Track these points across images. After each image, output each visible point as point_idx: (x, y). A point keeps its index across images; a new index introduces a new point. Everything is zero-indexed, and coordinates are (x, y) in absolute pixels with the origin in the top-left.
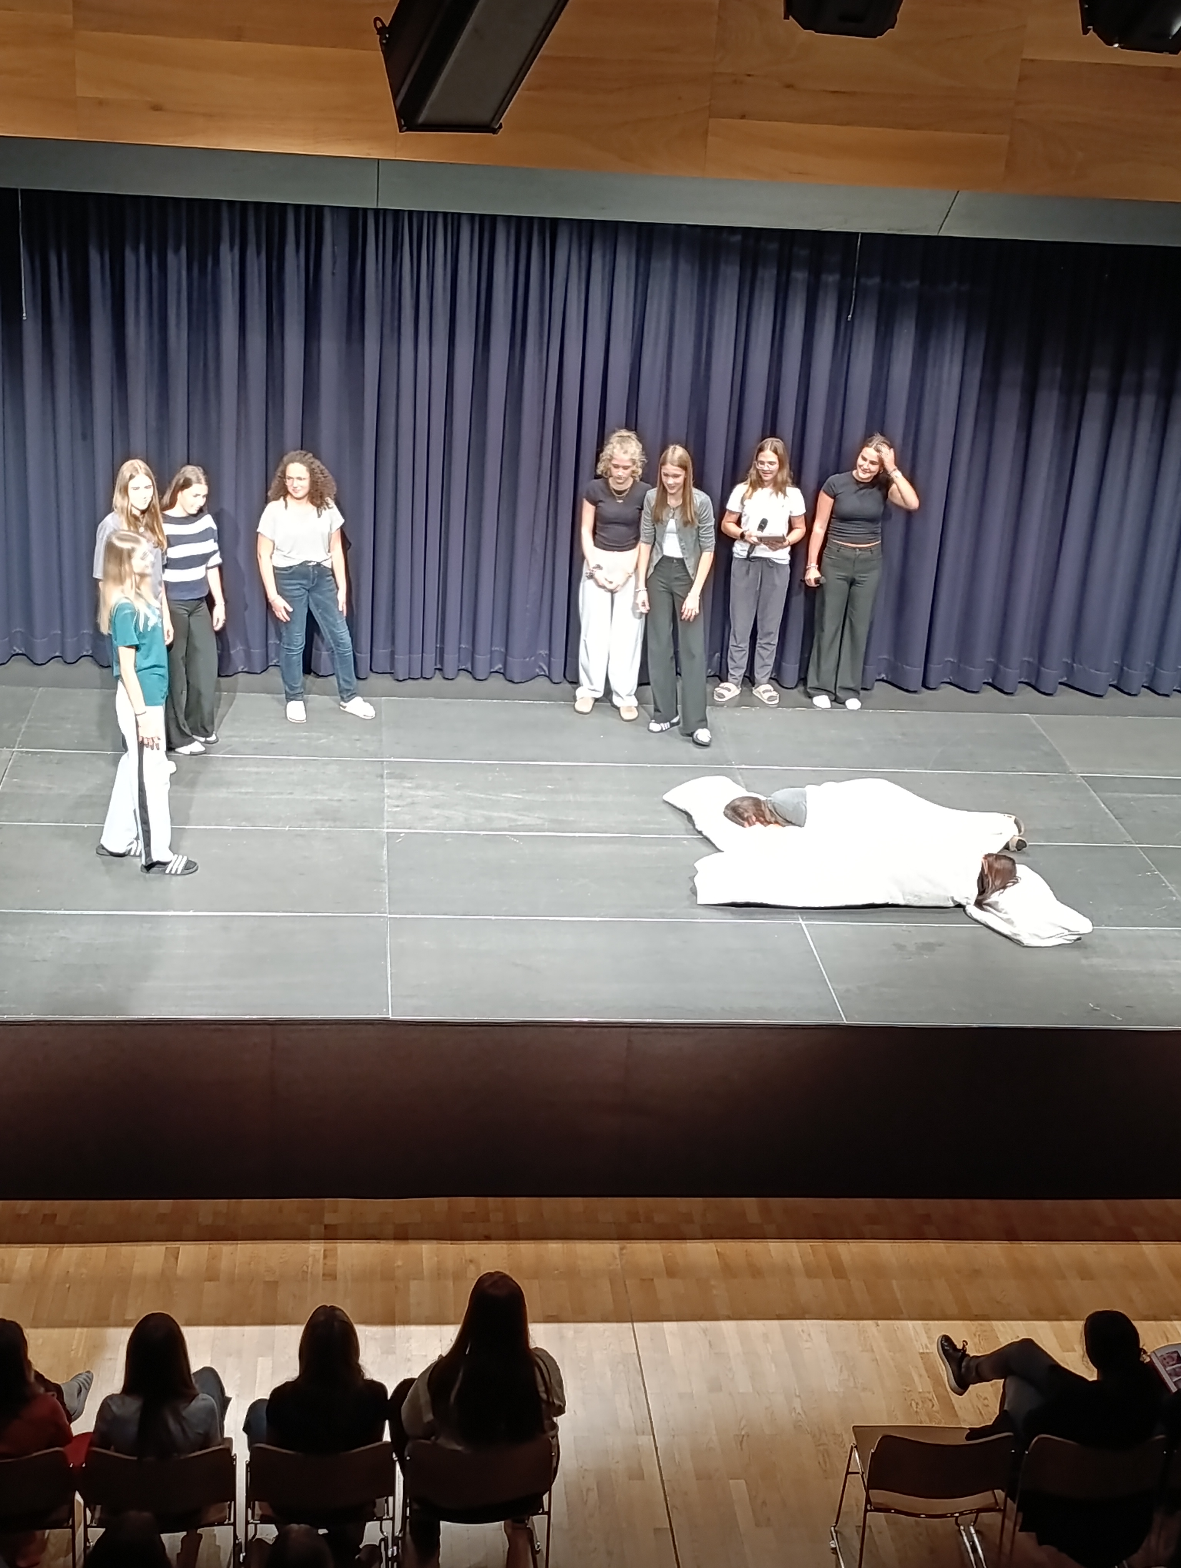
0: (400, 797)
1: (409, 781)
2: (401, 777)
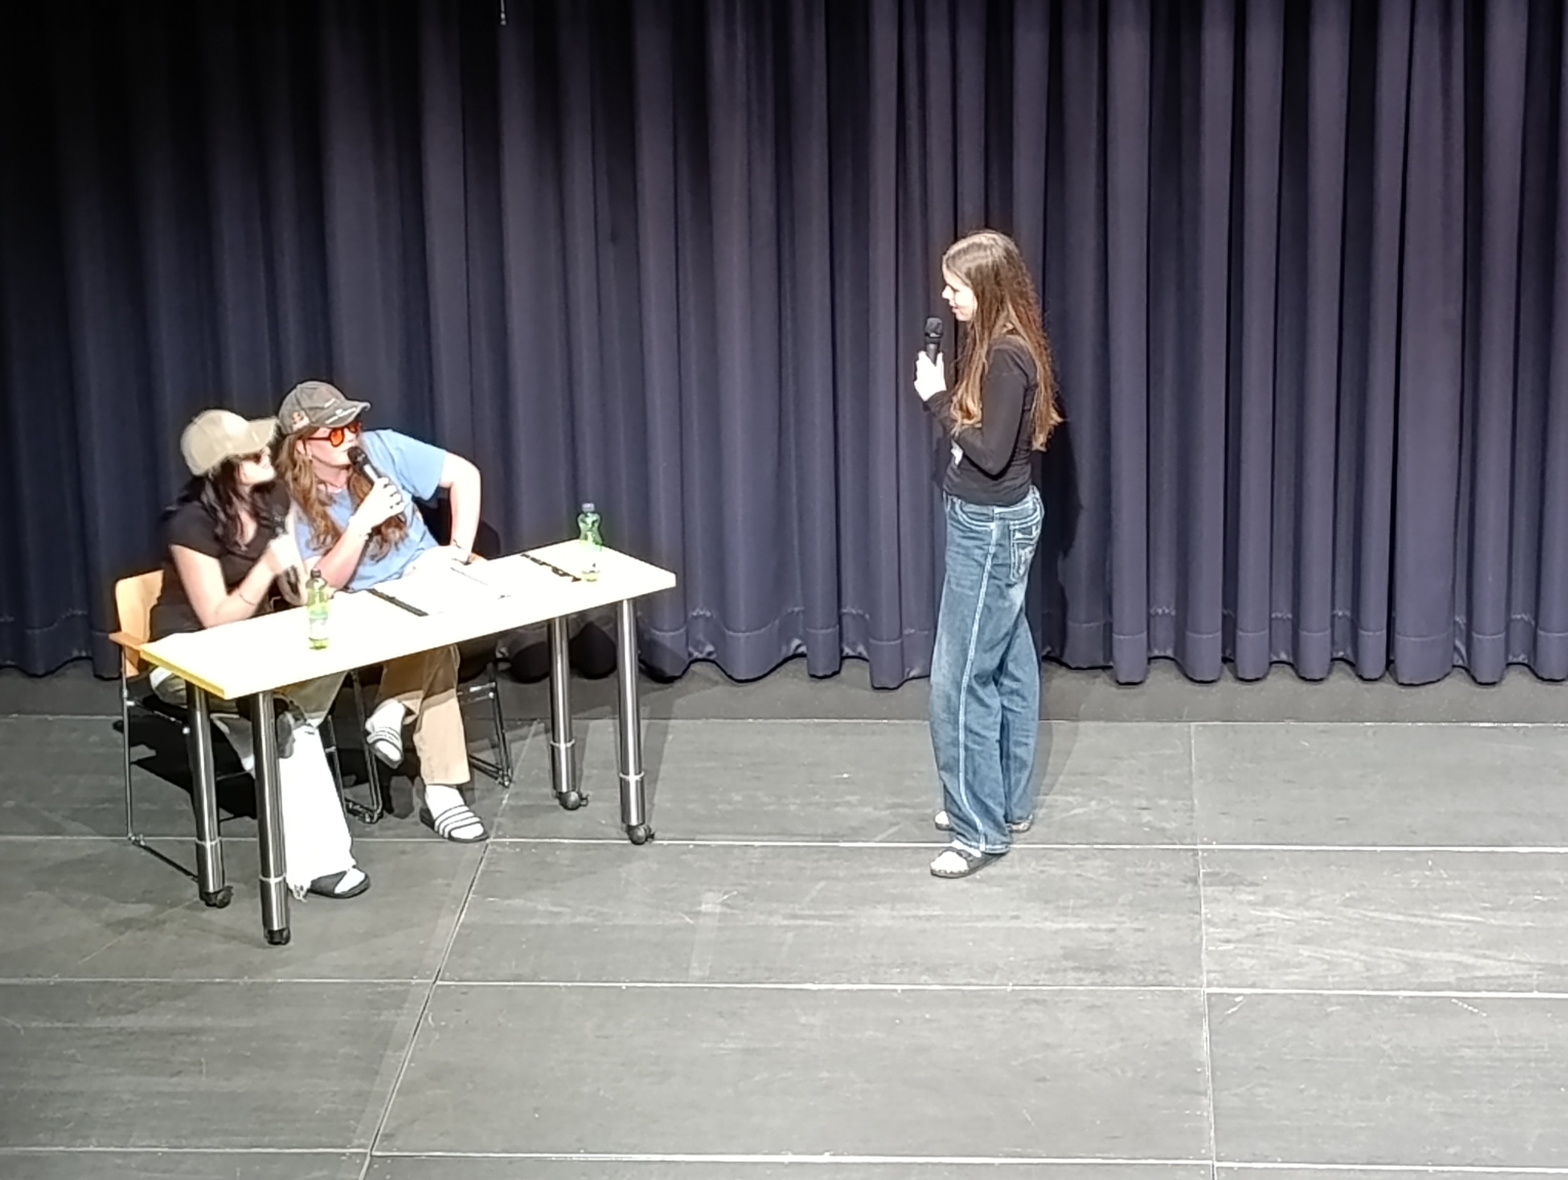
0: (1233, 921)
1: (1251, 889)
2: (1234, 882)
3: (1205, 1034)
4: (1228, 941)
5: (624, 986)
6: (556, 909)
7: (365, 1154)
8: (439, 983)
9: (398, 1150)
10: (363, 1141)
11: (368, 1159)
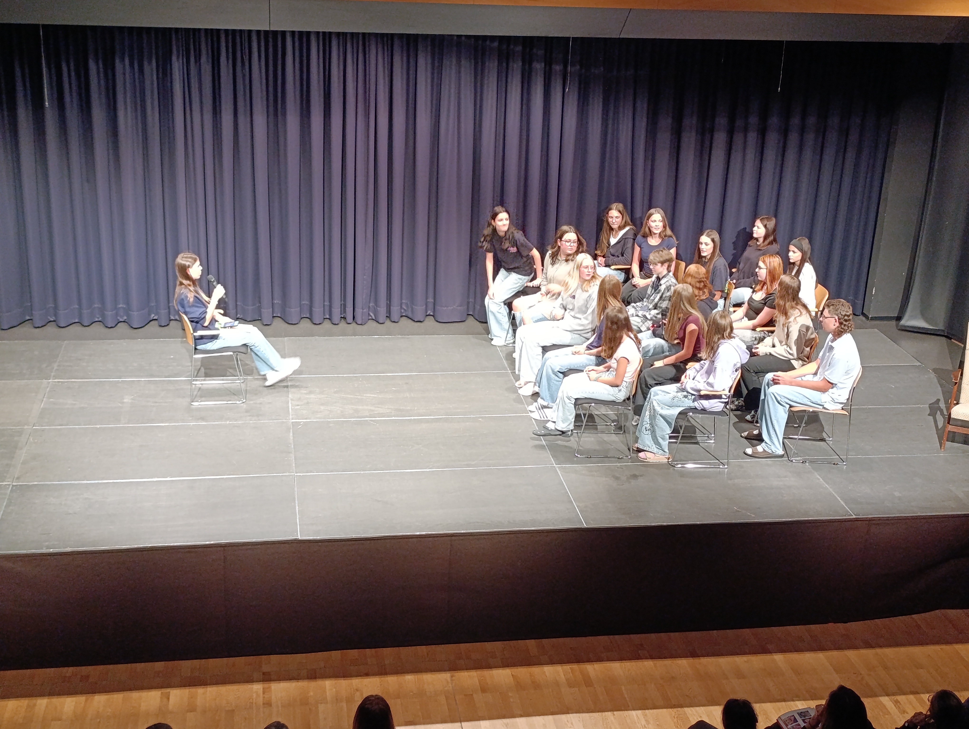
0: (299, 399)
1: (305, 389)
2: (299, 387)
3: (291, 434)
4: (298, 405)
5: (98, 426)
6: (74, 402)
7: (9, 485)
8: (34, 428)
9: (22, 482)
10: (9, 480)
11: (11, 486)
